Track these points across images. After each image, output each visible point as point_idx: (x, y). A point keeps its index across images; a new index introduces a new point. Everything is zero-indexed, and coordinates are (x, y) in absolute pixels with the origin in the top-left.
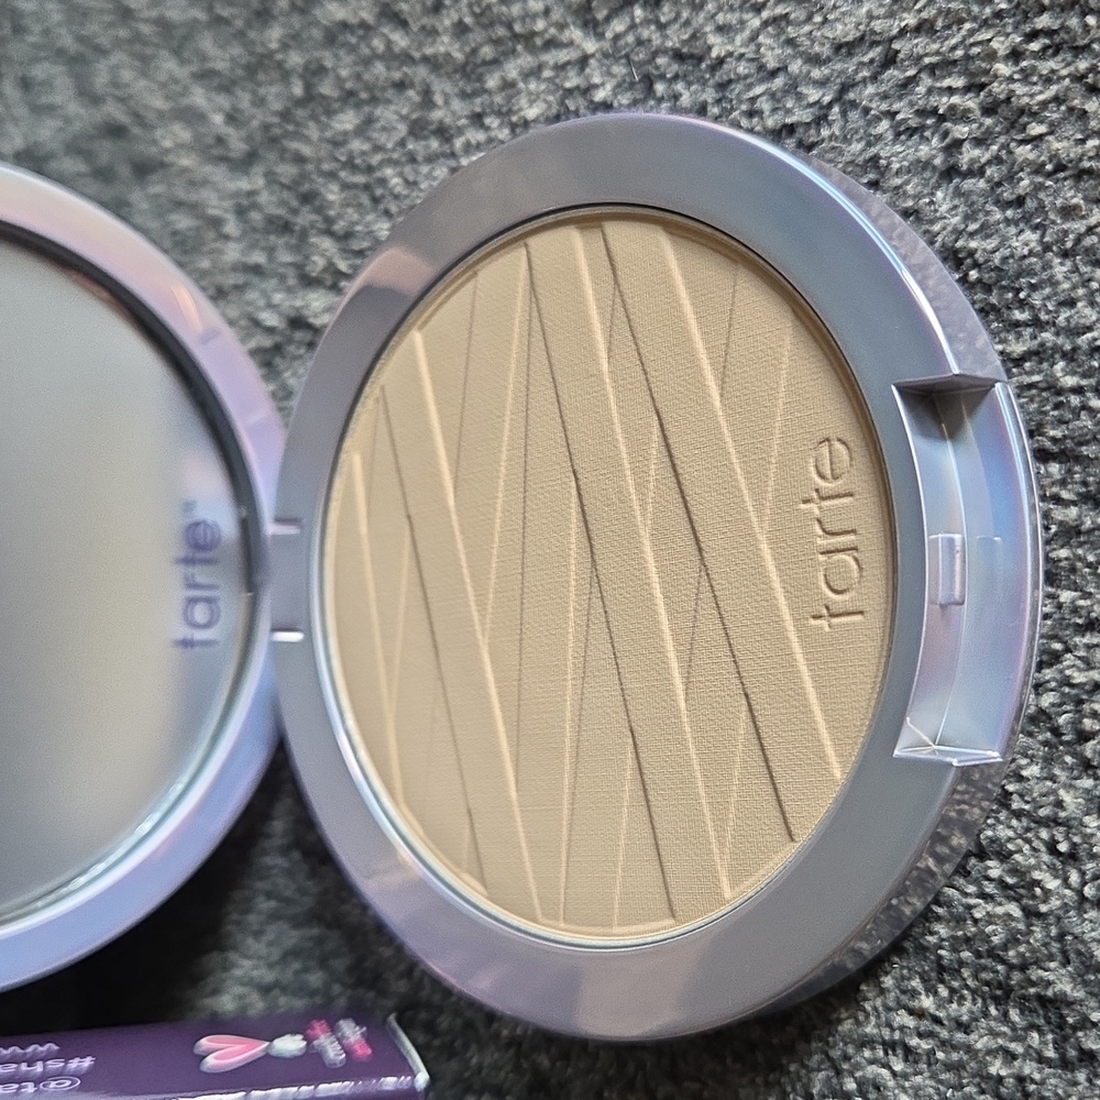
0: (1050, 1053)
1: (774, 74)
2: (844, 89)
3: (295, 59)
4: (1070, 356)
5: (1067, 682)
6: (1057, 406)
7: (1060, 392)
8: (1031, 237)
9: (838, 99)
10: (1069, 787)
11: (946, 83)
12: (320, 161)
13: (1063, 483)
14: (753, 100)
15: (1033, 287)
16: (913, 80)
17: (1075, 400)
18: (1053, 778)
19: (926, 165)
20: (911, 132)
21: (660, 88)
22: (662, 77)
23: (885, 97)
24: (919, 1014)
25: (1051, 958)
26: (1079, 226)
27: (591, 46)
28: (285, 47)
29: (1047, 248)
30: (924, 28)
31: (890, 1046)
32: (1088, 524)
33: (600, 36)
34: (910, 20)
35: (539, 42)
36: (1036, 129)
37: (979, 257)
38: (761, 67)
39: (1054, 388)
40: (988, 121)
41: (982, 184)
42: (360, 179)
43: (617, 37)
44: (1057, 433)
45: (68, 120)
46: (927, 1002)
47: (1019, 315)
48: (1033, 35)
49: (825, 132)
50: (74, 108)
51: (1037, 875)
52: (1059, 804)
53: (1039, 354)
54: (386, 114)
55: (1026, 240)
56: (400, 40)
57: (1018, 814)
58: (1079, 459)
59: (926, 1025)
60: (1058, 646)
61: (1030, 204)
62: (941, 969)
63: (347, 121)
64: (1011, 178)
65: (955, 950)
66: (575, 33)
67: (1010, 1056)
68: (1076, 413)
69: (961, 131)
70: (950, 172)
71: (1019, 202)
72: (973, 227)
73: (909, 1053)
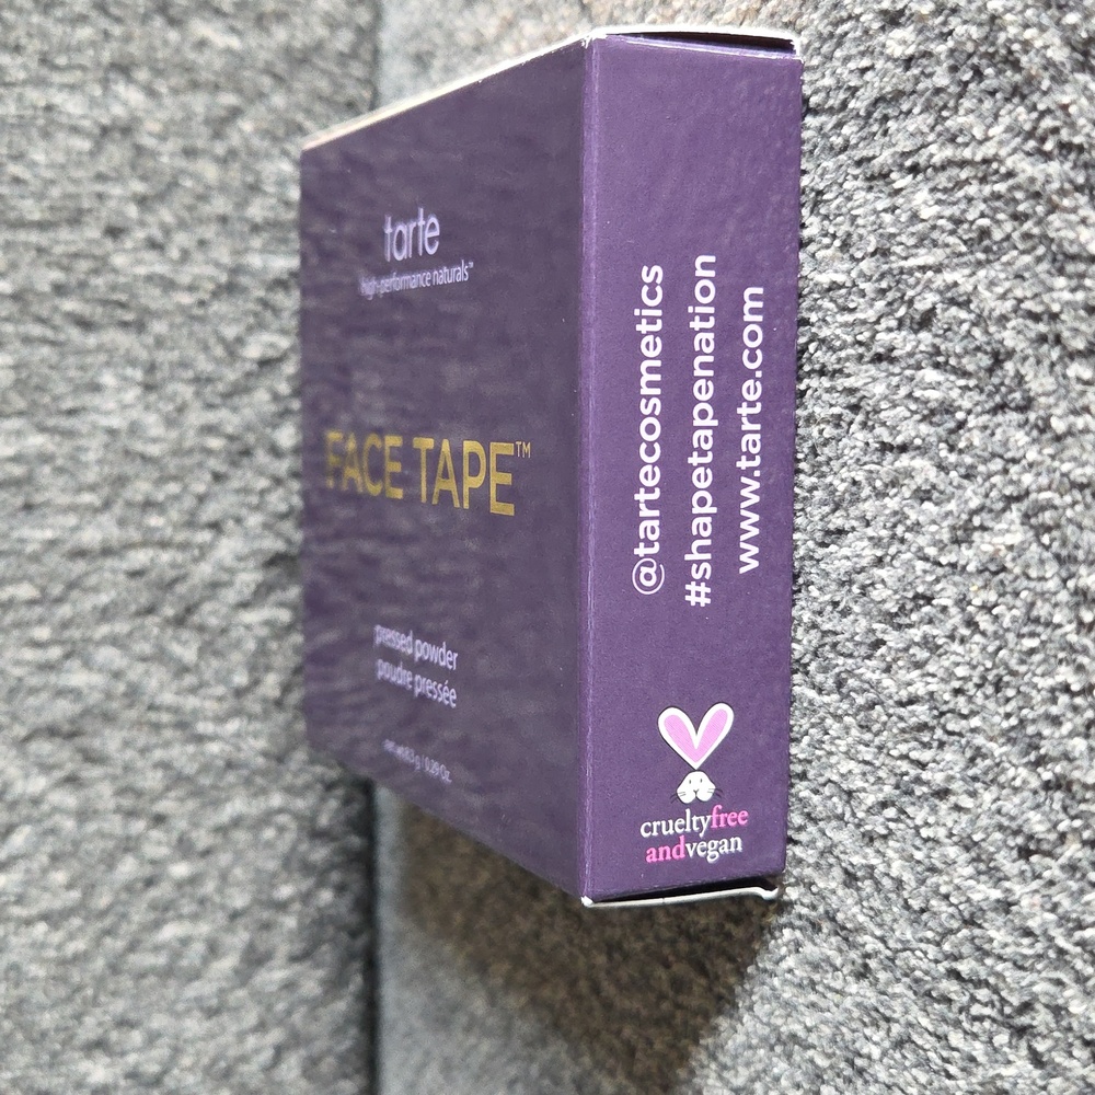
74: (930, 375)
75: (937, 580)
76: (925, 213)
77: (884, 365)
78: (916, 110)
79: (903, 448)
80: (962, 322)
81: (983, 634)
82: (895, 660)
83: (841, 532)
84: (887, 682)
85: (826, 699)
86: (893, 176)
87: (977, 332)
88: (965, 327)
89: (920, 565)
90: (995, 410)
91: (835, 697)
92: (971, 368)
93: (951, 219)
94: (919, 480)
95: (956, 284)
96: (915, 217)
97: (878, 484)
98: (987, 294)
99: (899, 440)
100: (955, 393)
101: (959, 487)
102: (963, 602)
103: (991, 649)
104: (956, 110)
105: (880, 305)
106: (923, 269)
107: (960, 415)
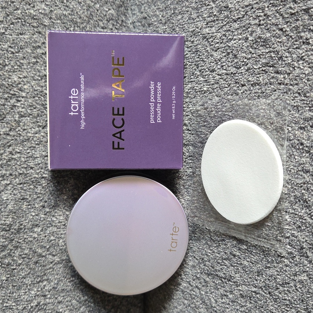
74: (288, 247)
75: (290, 281)
76: (288, 220)
77: (279, 242)
78: (287, 202)
79: (283, 257)
80: (295, 240)
81: (300, 292)
82: (282, 292)
83: (269, 267)
84: (280, 295)
85: (267, 295)
86: (282, 211)
87: (298, 242)
88: (296, 241)
89: (286, 278)
90: (301, 256)
91: (269, 295)
92: (297, 248)
93: (293, 222)
94: (286, 263)
95: (294, 233)
96: (286, 220)
97: (277, 261)
98: (300, 237)
99: (282, 255)
100: (293, 251)
101: (294, 267)
102: (295, 286)
103: (301, 295)
104: (295, 205)
105: (278, 232)
106: (288, 229)
107: (295, 255)
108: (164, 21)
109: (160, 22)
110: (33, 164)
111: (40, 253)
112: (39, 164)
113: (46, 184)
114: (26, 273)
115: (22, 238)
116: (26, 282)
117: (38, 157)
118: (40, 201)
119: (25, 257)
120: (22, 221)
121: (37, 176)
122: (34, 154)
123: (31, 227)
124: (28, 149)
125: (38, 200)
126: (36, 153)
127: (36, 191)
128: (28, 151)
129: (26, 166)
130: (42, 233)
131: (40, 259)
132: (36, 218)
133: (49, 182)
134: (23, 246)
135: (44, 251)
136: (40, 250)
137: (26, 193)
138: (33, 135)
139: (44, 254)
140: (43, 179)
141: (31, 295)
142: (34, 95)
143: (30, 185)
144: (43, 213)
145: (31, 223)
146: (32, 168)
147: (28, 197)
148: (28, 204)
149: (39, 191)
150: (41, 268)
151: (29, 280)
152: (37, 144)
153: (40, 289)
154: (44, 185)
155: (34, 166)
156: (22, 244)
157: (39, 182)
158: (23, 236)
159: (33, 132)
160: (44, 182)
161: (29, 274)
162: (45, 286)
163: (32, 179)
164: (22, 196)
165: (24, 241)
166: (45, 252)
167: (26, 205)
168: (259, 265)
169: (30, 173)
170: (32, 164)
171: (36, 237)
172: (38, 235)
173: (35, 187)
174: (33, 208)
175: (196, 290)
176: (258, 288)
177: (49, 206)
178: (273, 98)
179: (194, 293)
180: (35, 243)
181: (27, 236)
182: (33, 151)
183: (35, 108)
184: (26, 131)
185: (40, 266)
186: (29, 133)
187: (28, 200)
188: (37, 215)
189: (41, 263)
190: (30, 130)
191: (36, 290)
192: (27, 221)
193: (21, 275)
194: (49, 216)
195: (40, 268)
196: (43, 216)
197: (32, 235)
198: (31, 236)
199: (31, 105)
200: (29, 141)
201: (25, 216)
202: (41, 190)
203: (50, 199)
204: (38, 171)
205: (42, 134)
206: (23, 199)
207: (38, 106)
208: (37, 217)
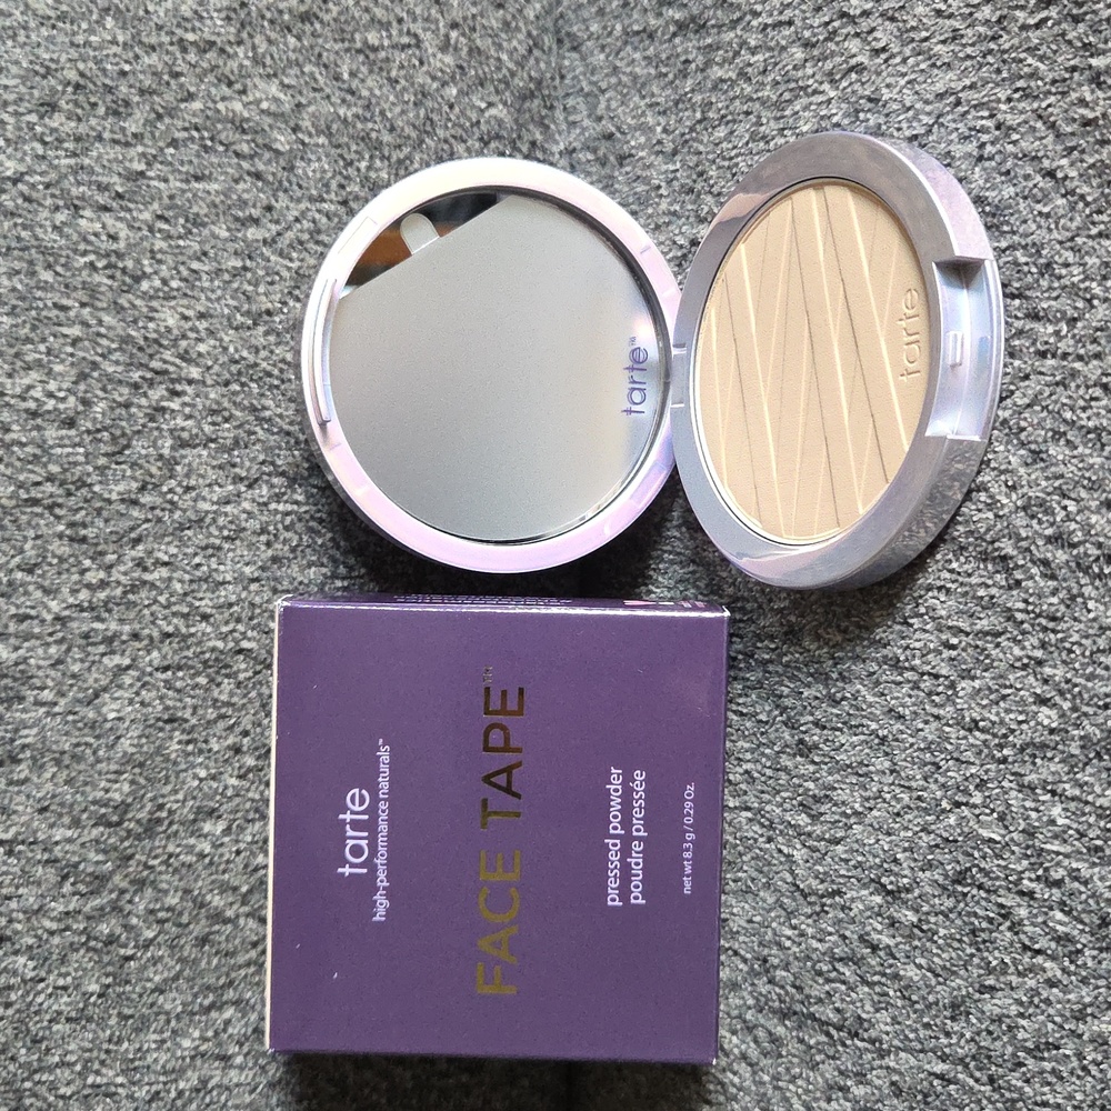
0: (1004, 583)
1: (909, 109)
2: (938, 117)
3: (698, 98)
4: (1025, 247)
5: (1015, 404)
6: (1018, 272)
7: (1019, 265)
8: (1012, 190)
9: (936, 122)
10: (1014, 454)
11: (981, 114)
12: (708, 153)
13: (1019, 309)
14: (900, 122)
15: (1012, 214)
16: (967, 112)
17: (1026, 268)
18: (1009, 451)
19: (970, 155)
20: (966, 138)
21: (862, 115)
22: (863, 110)
23: (954, 121)
24: (952, 571)
25: (1004, 537)
26: (1031, 184)
27: (832, 94)
28: (693, 91)
29: (1017, 195)
30: (972, 86)
31: (940, 589)
32: (1027, 327)
33: (837, 88)
34: (967, 82)
35: (810, 90)
36: (1015, 137)
37: (990, 200)
38: (904, 106)
39: (1016, 263)
40: (997, 133)
41: (993, 163)
42: (726, 163)
43: (845, 88)
44: (1017, 285)
45: (584, 129)
46: (955, 565)
47: (1006, 228)
48: (1017, 90)
49: (930, 138)
50: (587, 122)
51: (998, 497)
52: (1009, 463)
53: (1012, 247)
54: (741, 129)
55: (1009, 191)
56: (748, 89)
57: (994, 469)
58: (1027, 298)
59: (954, 576)
60: (1012, 387)
61: (1012, 174)
62: (962, 548)
63: (721, 132)
64: (1004, 161)
65: (967, 538)
66: (826, 87)
67: (988, 586)
68: (1026, 275)
69: (985, 138)
70: (981, 158)
71: (1008, 172)
72: (988, 185)
73: (948, 591)
74: (1059, 915)
75: (1062, 1038)
76: (1060, 821)
77: (1026, 899)
78: (1057, 760)
79: (1038, 952)
80: (1081, 893)
81: (1094, 1077)
82: (1033, 1077)
83: (992, 989)
84: (1027, 1089)
85: (983, 1088)
86: (1038, 791)
87: (1091, 901)
88: (1084, 897)
89: (1050, 1026)
90: (1101, 950)
91: (989, 1088)
92: (1087, 920)
93: (1077, 831)
94: (1050, 974)
95: (1079, 870)
96: (1053, 822)
97: (1020, 967)
98: (1099, 883)
99: (1037, 947)
100: (1076, 932)
101: (1076, 987)
102: (1080, 1056)
103: (1099, 1087)
104: (1083, 770)
105: (1025, 863)
106: (1058, 853)
107: (1079, 946)
108: (669, 147)
109: (657, 148)
110: (210, 604)
111: (216, 908)
112: (231, 605)
113: (250, 674)
114: (166, 974)
115: (160, 851)
116: (168, 1007)
117: (229, 583)
118: (225, 730)
119: (167, 920)
120: (163, 796)
121: (220, 644)
122: (216, 570)
123: (192, 817)
124: (196, 554)
125: (221, 725)
126: (222, 568)
127: (215, 693)
128: (197, 560)
129: (186, 610)
130: (226, 839)
131: (217, 927)
132: (210, 788)
133: (258, 668)
134: (161, 881)
135: (231, 904)
136: (217, 898)
137: (181, 700)
138: (215, 507)
139: (229, 913)
140: (242, 657)
141: (179, 1053)
142: (228, 376)
143: (198, 674)
144: (236, 773)
145: (191, 803)
146: (205, 617)
147: (187, 714)
148: (185, 737)
149: (224, 697)
150: (220, 960)
151: (175, 1000)
152: (227, 538)
153: (210, 1034)
154: (242, 676)
155: (214, 611)
156: (160, 873)
157: (227, 666)
158: (165, 847)
159: (215, 499)
160: (243, 666)
161: (176, 978)
162: (227, 1023)
163: (203, 653)
164: (167, 708)
165: (166, 863)
166: (235, 907)
167: (180, 742)
168: (958, 981)
169: (200, 634)
170: (205, 605)
171: (206, 852)
172: (214, 846)
173: (212, 680)
174: (201, 752)
175: (743, 1068)
176: (953, 1063)
177: (256, 749)
178: (1020, 402)
179: (736, 1080)
180: (204, 874)
181: (178, 846)
182: (213, 559)
183: (226, 420)
184: (194, 494)
185: (217, 953)
186: (204, 499)
187: (186, 726)
188: (214, 778)
189: (219, 943)
190: (205, 492)
191: (197, 1034)
192: (180, 796)
193: (149, 980)
194: (253, 783)
195: (215, 961)
196: (233, 781)
197: (193, 846)
198: (190, 849)
199: (215, 407)
200: (201, 528)
201: (173, 779)
202: (231, 694)
203: (260, 725)
204: (225, 629)
205: (246, 505)
206: (171, 721)
207: (238, 414)
208: (215, 785)
